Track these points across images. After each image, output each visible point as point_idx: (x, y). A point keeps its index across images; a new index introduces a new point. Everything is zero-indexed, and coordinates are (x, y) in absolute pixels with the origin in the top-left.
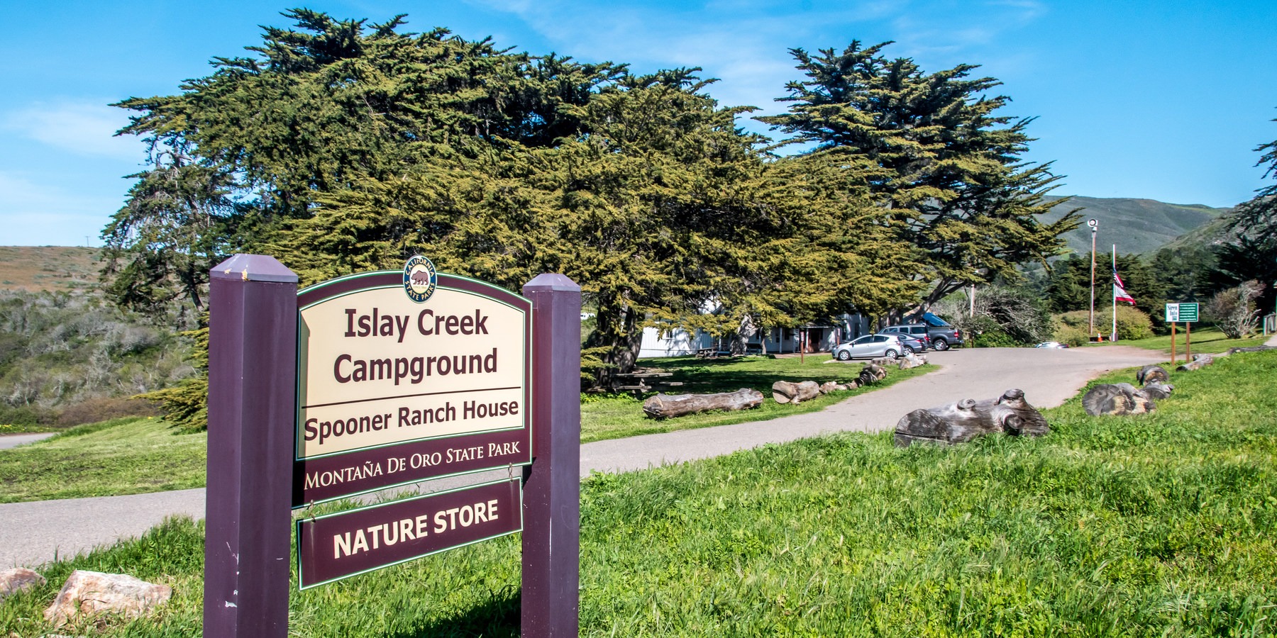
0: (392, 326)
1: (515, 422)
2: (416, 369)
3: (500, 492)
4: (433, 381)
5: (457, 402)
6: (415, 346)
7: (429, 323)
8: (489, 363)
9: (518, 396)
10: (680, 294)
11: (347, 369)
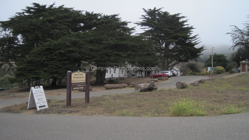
0: (77, 75)
1: (85, 82)
2: (78, 78)
3: (84, 87)
4: (79, 78)
5: (81, 80)
6: (78, 76)
7: (79, 74)
8: (83, 77)
9: (85, 80)
10: (112, 61)
11: (74, 77)
